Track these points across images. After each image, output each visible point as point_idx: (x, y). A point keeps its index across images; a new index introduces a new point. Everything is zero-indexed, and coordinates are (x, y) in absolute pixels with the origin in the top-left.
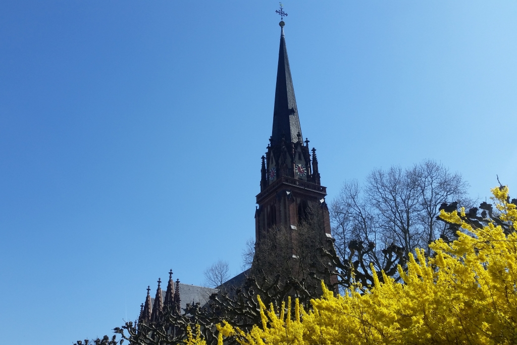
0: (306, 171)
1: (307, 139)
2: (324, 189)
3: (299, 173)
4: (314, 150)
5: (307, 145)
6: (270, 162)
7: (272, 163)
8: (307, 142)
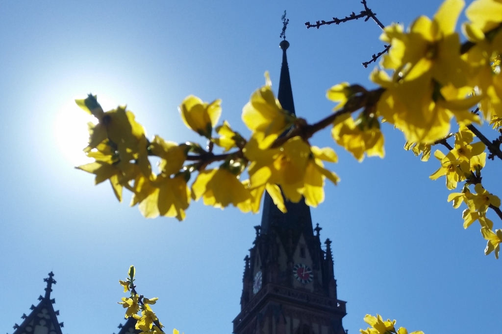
0: (312, 276)
1: (318, 224)
2: (343, 304)
3: (299, 279)
4: (328, 242)
5: (318, 234)
6: (256, 264)
7: (258, 264)
8: (318, 229)
